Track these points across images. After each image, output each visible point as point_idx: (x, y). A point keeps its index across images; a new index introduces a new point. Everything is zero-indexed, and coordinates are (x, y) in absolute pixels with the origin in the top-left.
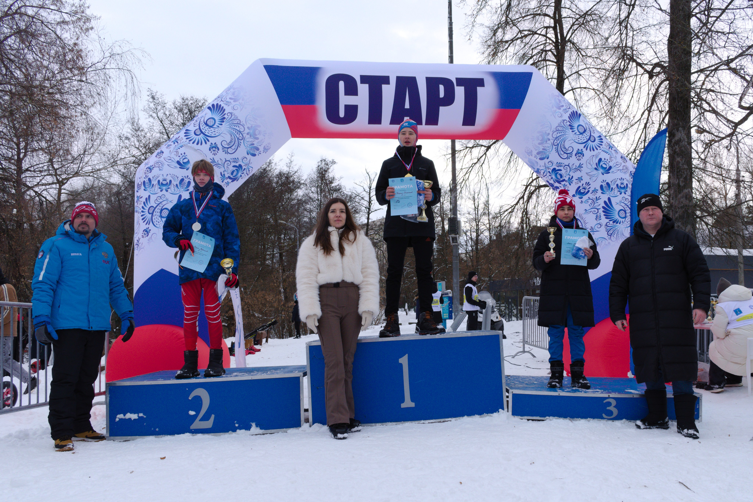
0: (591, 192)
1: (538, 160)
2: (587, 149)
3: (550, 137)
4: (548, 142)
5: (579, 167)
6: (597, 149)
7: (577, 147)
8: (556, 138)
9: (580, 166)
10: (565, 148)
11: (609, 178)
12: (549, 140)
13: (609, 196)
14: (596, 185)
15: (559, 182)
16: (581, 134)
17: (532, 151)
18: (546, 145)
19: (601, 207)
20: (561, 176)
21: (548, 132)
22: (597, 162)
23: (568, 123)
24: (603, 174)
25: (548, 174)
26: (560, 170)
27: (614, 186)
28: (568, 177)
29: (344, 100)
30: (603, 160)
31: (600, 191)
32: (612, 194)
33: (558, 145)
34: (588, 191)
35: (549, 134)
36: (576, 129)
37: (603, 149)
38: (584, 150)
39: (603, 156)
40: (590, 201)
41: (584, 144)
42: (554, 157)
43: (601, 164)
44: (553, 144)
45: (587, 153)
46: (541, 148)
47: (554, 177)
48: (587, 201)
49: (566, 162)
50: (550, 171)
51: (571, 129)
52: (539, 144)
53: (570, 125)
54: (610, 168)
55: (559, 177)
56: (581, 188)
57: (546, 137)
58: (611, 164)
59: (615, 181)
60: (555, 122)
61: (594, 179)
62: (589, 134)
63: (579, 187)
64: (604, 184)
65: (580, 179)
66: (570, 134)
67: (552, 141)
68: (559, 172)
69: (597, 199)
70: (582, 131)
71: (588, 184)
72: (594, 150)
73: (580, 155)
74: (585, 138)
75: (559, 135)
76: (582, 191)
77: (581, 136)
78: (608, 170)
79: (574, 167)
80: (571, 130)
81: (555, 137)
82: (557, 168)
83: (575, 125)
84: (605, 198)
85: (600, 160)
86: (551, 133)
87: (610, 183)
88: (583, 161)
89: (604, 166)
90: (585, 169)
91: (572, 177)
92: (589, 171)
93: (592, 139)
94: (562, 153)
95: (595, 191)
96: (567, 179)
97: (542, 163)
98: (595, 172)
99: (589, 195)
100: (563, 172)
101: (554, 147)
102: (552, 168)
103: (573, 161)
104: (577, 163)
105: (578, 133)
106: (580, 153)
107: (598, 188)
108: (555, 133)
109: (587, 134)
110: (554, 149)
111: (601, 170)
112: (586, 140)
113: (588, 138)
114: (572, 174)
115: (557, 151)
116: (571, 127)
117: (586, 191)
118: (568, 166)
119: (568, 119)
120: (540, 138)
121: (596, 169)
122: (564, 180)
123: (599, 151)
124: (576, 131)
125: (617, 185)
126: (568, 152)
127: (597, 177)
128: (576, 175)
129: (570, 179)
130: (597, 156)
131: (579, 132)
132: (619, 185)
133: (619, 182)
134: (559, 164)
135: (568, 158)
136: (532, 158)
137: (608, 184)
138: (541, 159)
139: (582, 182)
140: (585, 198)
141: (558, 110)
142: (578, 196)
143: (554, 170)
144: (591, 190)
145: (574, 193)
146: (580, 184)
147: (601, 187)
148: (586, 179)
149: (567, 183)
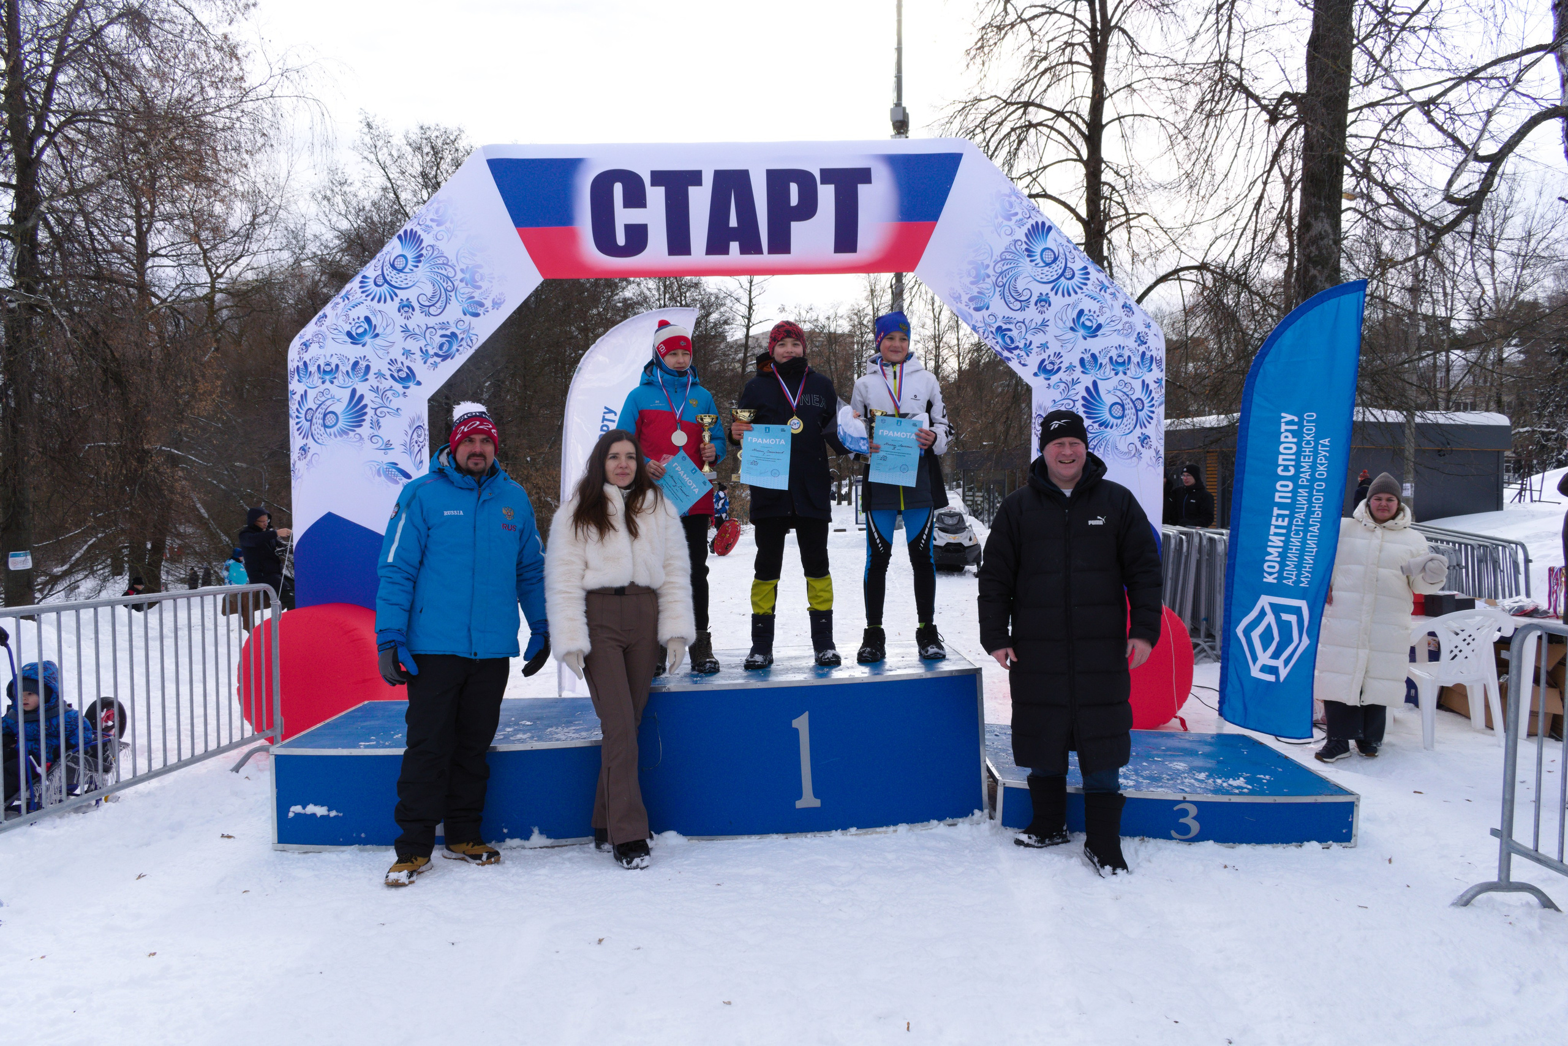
0: (1063, 369)
1: (972, 311)
2: (1056, 293)
3: (990, 271)
4: (987, 280)
5: (1042, 325)
6: (1076, 293)
7: (1038, 289)
8: (1001, 273)
9: (1044, 324)
10: (1017, 292)
11: (1095, 345)
12: (989, 276)
13: (1094, 378)
14: (1072, 357)
15: (1010, 350)
16: (1048, 265)
17: (960, 296)
18: (984, 286)
19: (1079, 397)
20: (1012, 341)
21: (986, 263)
22: (1075, 316)
23: (1024, 246)
24: (1085, 339)
25: (991, 336)
26: (1010, 330)
27: (1104, 360)
28: (1023, 342)
29: (624, 216)
30: (1086, 312)
31: (1079, 369)
32: (1100, 374)
33: (1004, 285)
34: (1059, 369)
35: (988, 266)
36: (1038, 257)
37: (1088, 292)
38: (1052, 294)
39: (1087, 305)
40: (1062, 386)
41: (1052, 285)
42: (998, 307)
43: (1082, 319)
44: (996, 284)
45: (1057, 301)
46: (975, 291)
47: (1000, 340)
48: (1057, 386)
49: (1019, 316)
50: (994, 330)
51: (1029, 256)
52: (972, 283)
53: (1027, 250)
54: (1099, 326)
55: (1008, 341)
56: (1046, 362)
57: (982, 272)
58: (1101, 320)
59: (1106, 350)
60: (1001, 244)
61: (1069, 346)
62: (1063, 265)
63: (1043, 361)
64: (1087, 357)
65: (1044, 347)
66: (1026, 267)
67: (994, 279)
68: (1009, 333)
69: (1075, 382)
70: (1049, 260)
71: (1058, 355)
72: (1069, 295)
73: (1043, 303)
74: (1054, 273)
75: (1005, 267)
76: (1049, 367)
77: (1047, 268)
78: (1094, 332)
79: (1033, 325)
80: (1028, 259)
81: (999, 271)
82: (1004, 327)
83: (1038, 249)
84: (1087, 381)
85: (1081, 313)
86: (992, 265)
87: (1098, 354)
88: (1050, 314)
89: (1088, 323)
90: (1052, 330)
91: (1031, 343)
92: (1058, 332)
93: (1068, 274)
94: (1012, 300)
95: (1071, 368)
96: (1021, 345)
97: (978, 316)
98: (1071, 334)
99: (1061, 374)
100: (1014, 333)
101: (998, 289)
102: (996, 326)
103: (1032, 314)
104: (1039, 319)
105: (1042, 264)
106: (1043, 301)
107: (1077, 363)
108: (999, 265)
109: (1060, 264)
110: (997, 294)
111: (1082, 332)
112: (1055, 277)
113: (1060, 271)
114: (1029, 337)
115: (1003, 297)
116: (1030, 253)
117: (1056, 367)
118: (1023, 322)
119: (1024, 239)
120: (973, 273)
121: (1072, 329)
122: (1017, 348)
123: (1080, 295)
124: (1039, 260)
125: (1111, 358)
126: (1022, 298)
127: (1075, 343)
128: (1037, 339)
129: (1028, 346)
130: (1074, 306)
131: (1044, 262)
132: (1115, 358)
133: (1114, 353)
134: (1008, 320)
135: (1022, 309)
136: (962, 306)
137: (1093, 356)
138: (977, 309)
139: (1048, 352)
140: (1055, 379)
141: (1006, 223)
142: (1042, 376)
143: (999, 328)
144: (1064, 366)
145: (1036, 370)
146: (1045, 356)
147: (1082, 361)
148: (1054, 347)
149: (1022, 353)
